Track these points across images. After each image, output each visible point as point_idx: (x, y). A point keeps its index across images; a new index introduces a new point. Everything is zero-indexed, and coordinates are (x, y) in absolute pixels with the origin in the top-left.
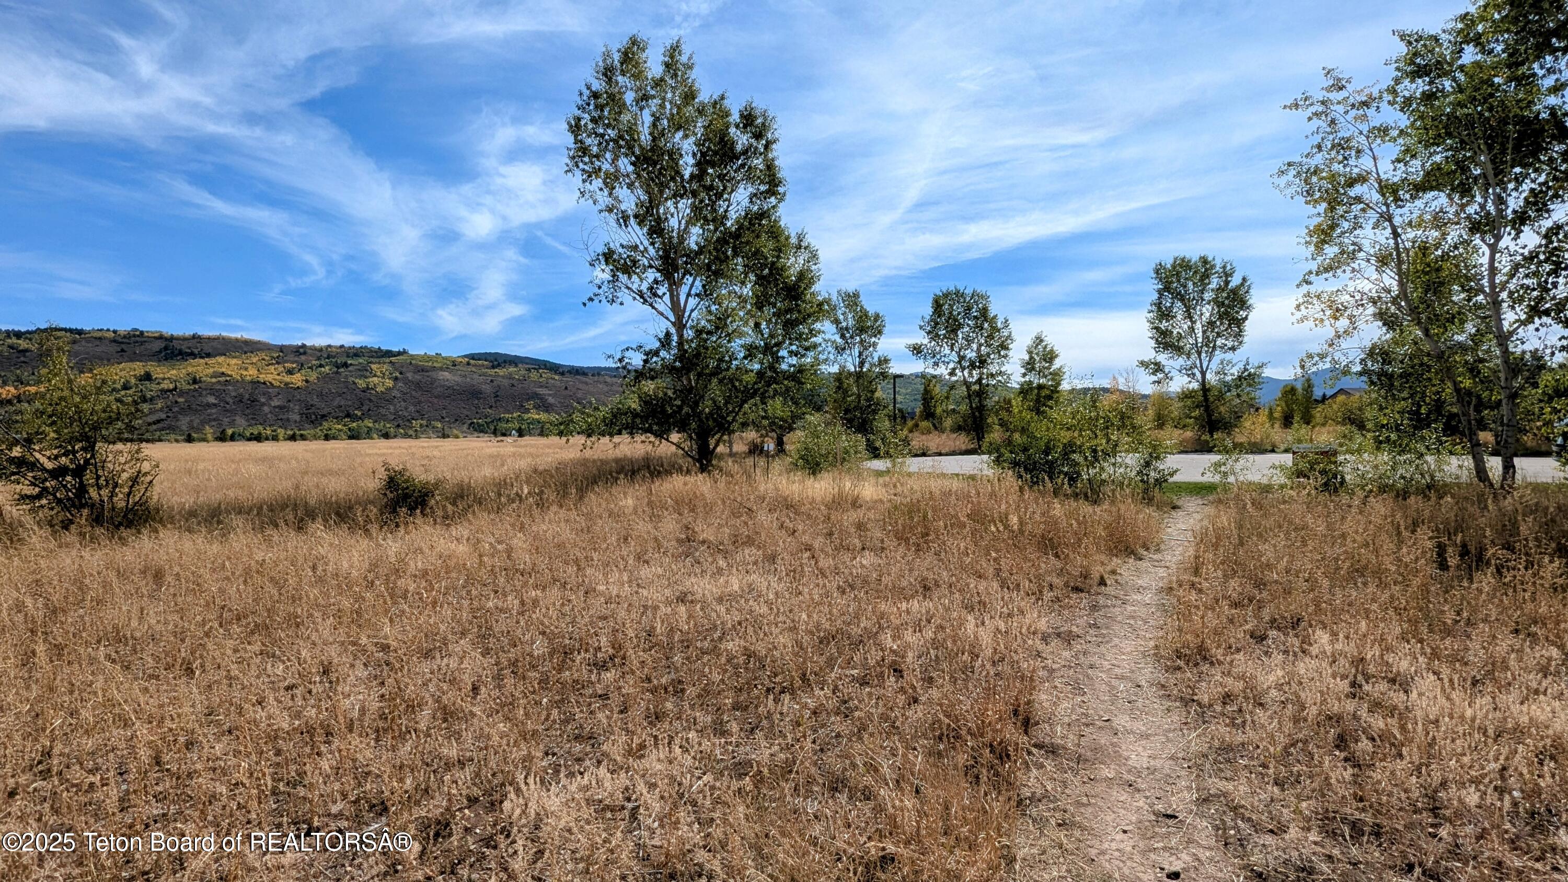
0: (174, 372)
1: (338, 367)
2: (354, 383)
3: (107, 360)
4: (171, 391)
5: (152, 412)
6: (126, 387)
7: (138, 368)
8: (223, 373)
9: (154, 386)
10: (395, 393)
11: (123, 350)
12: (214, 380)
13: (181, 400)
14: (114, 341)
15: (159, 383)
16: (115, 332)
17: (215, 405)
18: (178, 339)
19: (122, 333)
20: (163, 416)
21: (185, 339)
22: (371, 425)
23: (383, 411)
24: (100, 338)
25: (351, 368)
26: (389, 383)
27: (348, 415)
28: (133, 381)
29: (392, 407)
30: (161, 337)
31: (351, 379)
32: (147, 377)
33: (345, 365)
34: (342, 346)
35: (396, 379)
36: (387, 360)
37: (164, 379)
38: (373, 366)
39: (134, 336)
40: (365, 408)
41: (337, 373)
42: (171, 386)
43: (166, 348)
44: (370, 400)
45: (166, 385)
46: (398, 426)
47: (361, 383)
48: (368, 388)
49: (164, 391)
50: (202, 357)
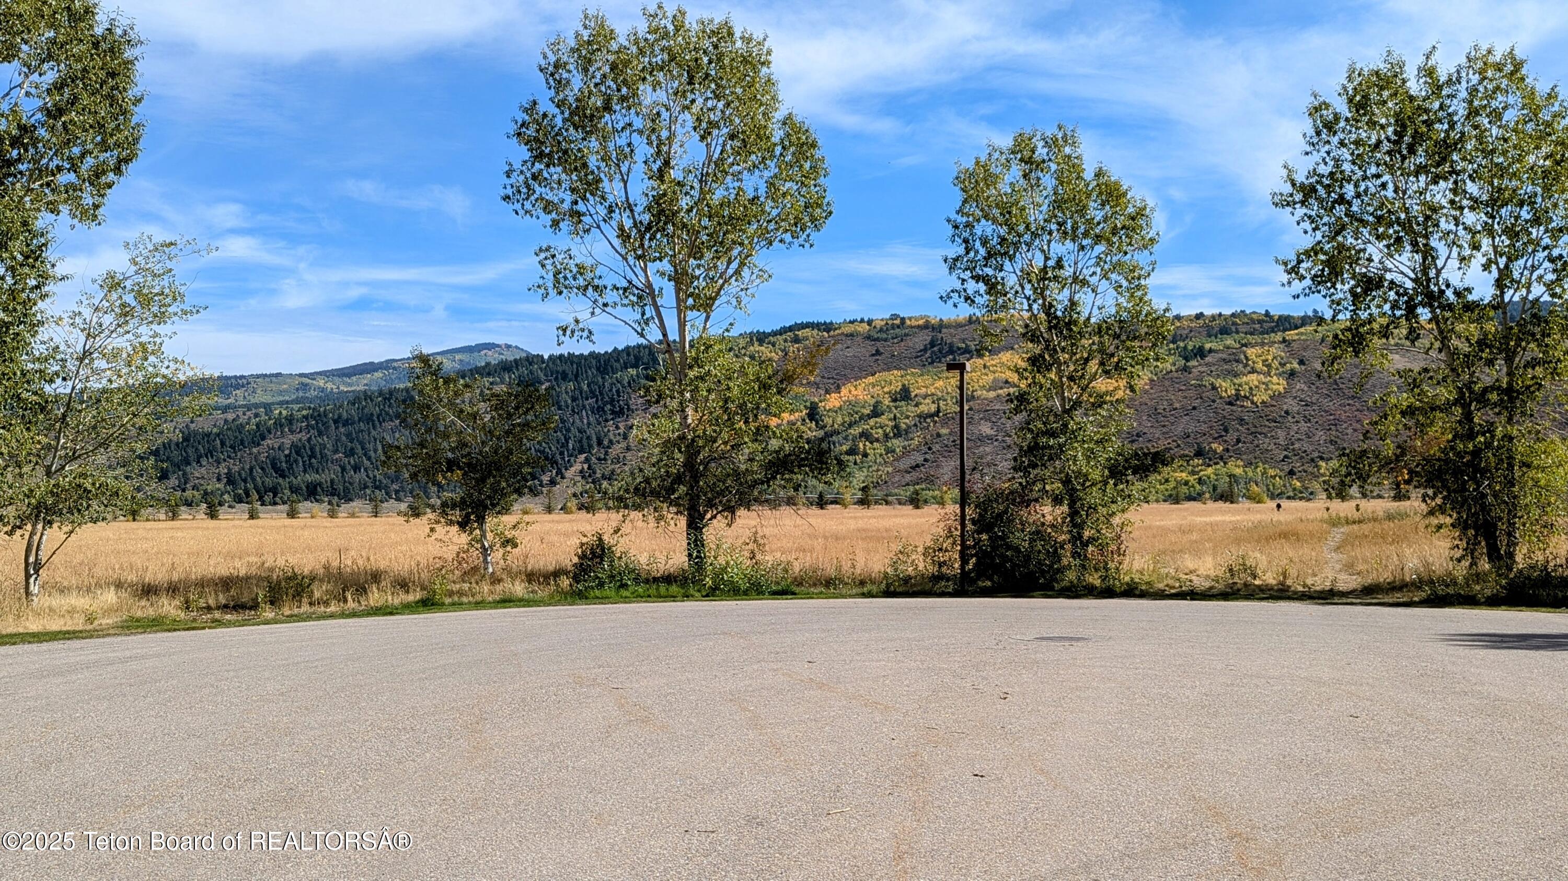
0: (940, 384)
1: (1187, 359)
2: (1214, 388)
3: (859, 371)
4: (932, 416)
5: (906, 452)
6: (876, 413)
7: (894, 379)
8: (1007, 382)
9: (912, 410)
10: (1290, 404)
11: (878, 353)
12: (992, 394)
13: (944, 431)
14: (868, 337)
15: (917, 405)
16: (870, 322)
17: (989, 438)
18: (949, 326)
19: (879, 324)
20: (920, 459)
21: (959, 325)
22: (1239, 471)
23: (1264, 442)
24: (852, 335)
25: (1208, 359)
26: (1279, 384)
27: (1199, 453)
28: (887, 401)
29: (1281, 434)
30: (927, 326)
31: (1208, 380)
32: (904, 395)
33: (1201, 353)
34: (1199, 316)
35: (1292, 374)
36: (1279, 337)
37: (925, 396)
38: (1251, 352)
39: (893, 327)
40: (1231, 437)
41: (1185, 369)
42: (933, 408)
43: (932, 344)
44: (1241, 421)
45: (927, 407)
46: (1291, 473)
47: (1226, 387)
48: (1237, 396)
49: (923, 417)
50: (980, 355)
